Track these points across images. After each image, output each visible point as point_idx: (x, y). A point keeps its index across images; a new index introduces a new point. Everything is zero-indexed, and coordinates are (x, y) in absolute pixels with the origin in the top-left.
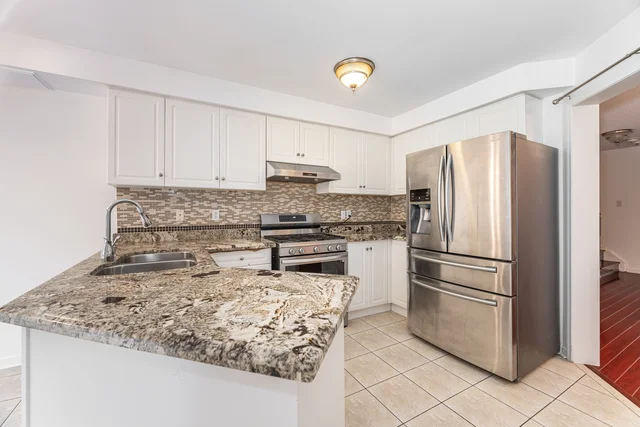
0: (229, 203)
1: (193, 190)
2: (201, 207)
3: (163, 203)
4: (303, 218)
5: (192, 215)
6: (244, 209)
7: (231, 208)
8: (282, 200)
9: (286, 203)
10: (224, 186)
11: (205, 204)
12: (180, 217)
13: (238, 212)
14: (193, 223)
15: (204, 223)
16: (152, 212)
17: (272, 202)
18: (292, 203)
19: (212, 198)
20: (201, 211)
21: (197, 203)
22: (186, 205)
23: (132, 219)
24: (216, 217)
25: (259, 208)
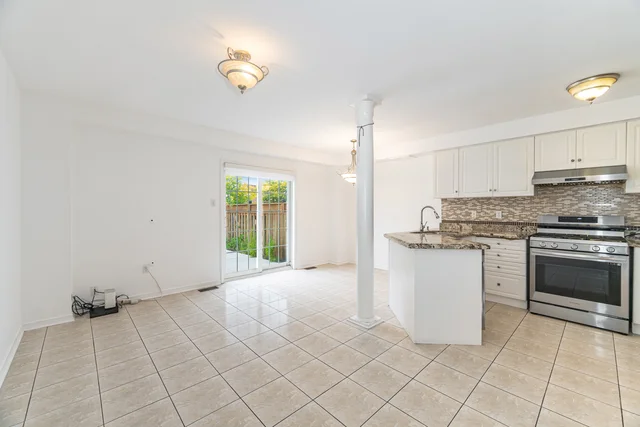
0: (510, 206)
1: (482, 198)
2: (488, 209)
3: (464, 207)
4: (595, 220)
5: (482, 214)
6: (523, 210)
7: (511, 209)
8: (567, 202)
9: (572, 205)
10: (496, 195)
11: (491, 207)
12: (474, 216)
13: (517, 213)
14: (482, 219)
15: (490, 220)
16: (458, 212)
17: (554, 204)
18: (582, 205)
19: (496, 203)
20: (489, 212)
21: (485, 206)
22: (478, 208)
23: (448, 216)
24: (499, 216)
25: (539, 210)
